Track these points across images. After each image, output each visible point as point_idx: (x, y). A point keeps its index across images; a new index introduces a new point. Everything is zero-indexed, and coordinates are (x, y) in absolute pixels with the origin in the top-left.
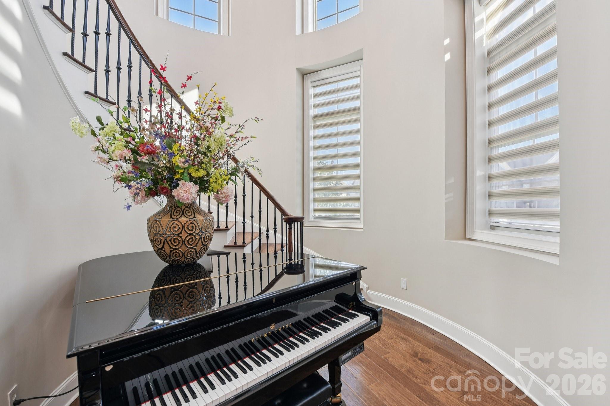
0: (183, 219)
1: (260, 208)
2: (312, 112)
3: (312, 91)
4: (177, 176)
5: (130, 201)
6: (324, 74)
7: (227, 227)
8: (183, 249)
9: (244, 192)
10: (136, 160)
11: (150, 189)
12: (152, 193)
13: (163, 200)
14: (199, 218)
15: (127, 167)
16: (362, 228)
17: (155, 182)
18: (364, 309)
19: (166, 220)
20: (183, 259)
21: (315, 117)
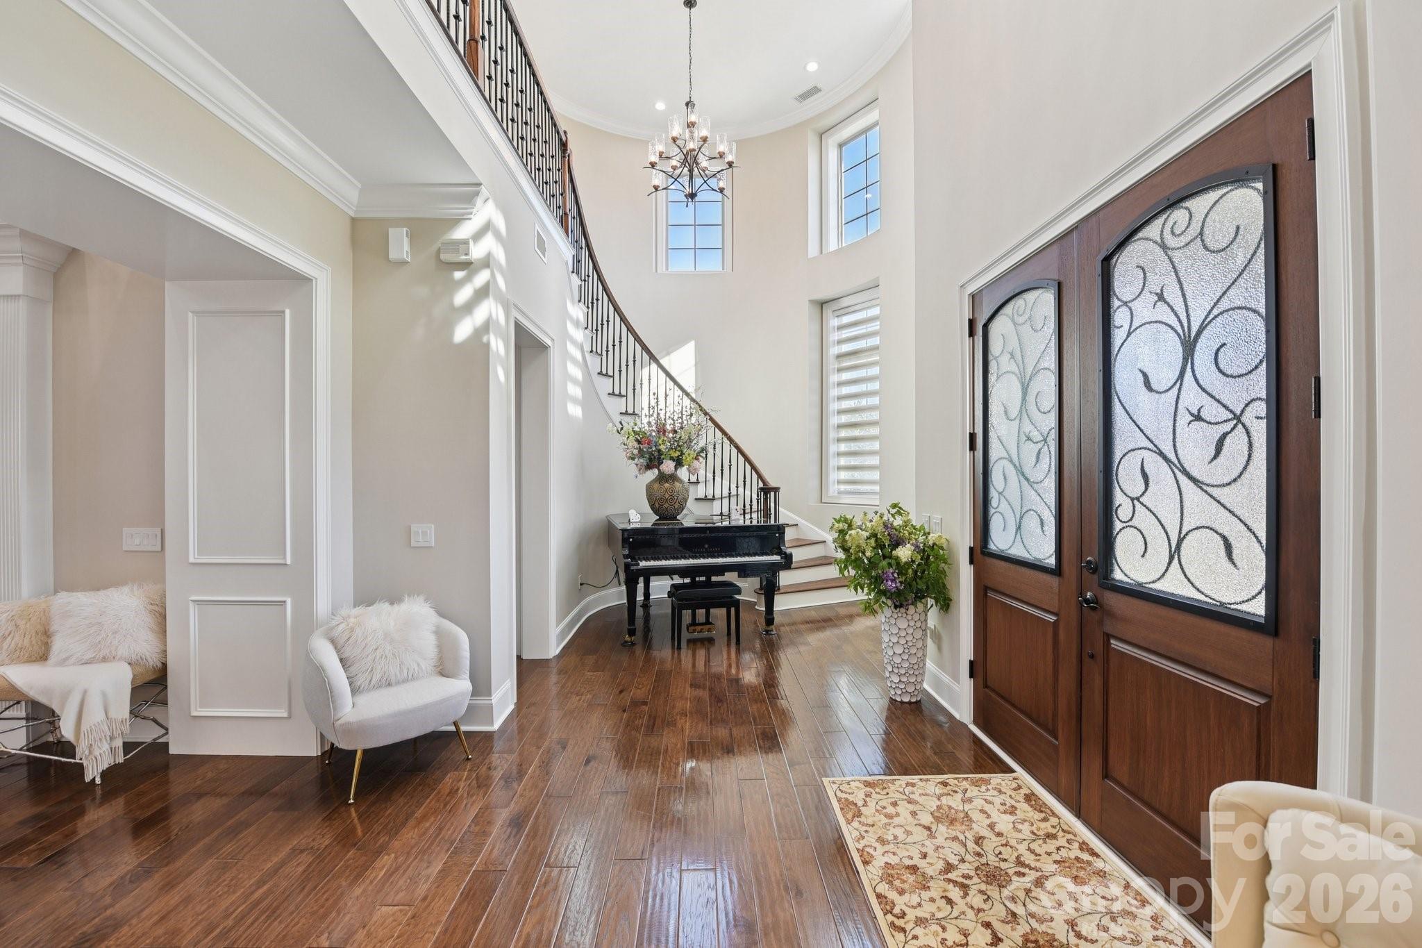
0: (667, 485)
1: (745, 478)
2: (835, 350)
3: (835, 322)
4: (662, 457)
5: (637, 473)
6: (846, 302)
7: (714, 496)
8: (666, 505)
9: (722, 467)
10: (640, 448)
11: (648, 465)
12: (649, 467)
13: (656, 471)
14: (677, 484)
15: (636, 452)
16: (878, 506)
17: (650, 460)
18: (780, 552)
19: (656, 486)
20: (666, 513)
21: (840, 357)
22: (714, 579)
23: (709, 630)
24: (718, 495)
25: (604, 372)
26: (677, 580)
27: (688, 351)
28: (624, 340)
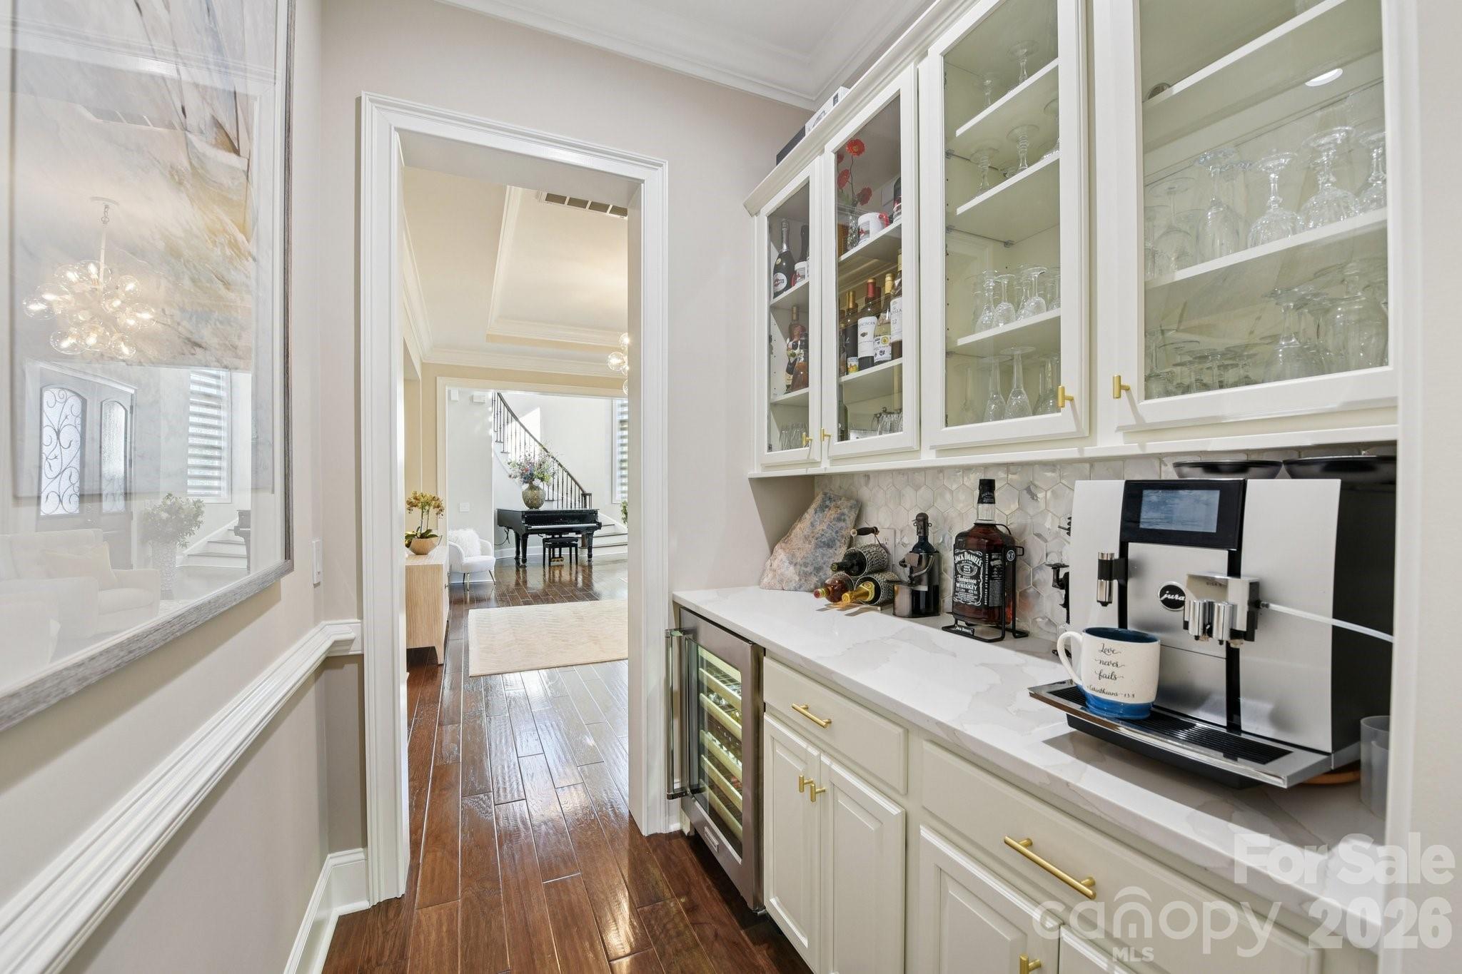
8: (533, 501)
19: (530, 492)
20: (533, 505)
22: (563, 536)
23: (562, 561)
24: (555, 498)
25: (499, 440)
26: (545, 536)
27: (537, 412)
28: (502, 411)
